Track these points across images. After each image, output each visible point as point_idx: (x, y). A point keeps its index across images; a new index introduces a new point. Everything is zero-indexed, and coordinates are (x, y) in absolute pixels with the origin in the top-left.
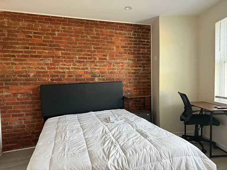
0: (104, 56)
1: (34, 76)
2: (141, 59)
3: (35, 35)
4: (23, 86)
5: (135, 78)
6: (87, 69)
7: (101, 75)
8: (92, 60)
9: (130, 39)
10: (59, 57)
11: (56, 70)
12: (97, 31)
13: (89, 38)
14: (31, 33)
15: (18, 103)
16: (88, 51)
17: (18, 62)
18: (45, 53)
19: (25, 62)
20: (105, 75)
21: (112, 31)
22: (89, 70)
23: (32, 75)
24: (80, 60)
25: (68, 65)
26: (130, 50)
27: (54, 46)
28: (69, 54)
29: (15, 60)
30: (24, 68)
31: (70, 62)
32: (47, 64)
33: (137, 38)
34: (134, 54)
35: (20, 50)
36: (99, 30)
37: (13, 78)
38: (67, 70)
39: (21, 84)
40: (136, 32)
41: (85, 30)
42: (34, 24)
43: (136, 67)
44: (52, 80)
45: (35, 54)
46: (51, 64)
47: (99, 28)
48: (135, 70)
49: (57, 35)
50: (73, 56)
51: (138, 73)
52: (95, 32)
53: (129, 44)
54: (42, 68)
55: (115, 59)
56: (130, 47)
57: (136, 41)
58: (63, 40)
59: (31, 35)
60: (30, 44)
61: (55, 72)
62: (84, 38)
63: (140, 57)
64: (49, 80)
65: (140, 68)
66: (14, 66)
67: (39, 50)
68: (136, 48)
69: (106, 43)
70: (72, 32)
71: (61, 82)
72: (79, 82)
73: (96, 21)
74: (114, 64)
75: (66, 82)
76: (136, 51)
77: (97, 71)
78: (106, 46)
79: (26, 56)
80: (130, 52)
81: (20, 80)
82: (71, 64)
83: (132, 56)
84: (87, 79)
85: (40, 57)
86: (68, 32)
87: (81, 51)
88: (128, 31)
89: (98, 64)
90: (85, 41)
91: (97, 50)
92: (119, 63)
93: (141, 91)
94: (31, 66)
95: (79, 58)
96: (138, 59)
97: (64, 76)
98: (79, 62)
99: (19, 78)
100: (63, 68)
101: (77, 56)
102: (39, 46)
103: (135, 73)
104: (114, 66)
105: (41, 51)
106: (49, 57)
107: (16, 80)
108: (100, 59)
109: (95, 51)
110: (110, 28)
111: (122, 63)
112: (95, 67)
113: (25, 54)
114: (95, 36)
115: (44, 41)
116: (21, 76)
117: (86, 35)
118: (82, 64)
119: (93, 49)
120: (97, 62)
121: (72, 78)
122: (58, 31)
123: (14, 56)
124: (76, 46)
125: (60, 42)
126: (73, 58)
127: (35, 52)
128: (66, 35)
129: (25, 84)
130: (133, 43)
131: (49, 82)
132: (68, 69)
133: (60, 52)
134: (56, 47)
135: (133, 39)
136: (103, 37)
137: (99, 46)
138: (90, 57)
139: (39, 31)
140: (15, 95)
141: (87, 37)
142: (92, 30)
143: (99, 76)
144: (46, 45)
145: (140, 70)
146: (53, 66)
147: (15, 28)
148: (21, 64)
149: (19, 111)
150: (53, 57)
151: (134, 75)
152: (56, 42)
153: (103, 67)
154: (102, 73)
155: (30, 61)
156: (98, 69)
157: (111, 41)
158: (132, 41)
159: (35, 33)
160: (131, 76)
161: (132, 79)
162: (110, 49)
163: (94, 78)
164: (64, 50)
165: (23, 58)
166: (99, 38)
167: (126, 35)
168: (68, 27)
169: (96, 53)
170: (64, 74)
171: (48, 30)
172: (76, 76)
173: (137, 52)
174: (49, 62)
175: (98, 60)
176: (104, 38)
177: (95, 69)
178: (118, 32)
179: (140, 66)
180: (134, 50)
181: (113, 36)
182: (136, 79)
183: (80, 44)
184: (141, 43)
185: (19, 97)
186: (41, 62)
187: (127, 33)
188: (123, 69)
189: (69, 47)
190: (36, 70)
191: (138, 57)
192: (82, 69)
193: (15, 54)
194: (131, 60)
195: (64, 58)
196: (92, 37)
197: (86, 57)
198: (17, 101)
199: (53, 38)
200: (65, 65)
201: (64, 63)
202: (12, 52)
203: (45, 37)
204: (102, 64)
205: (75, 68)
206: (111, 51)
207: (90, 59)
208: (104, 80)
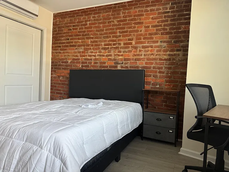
0: (129, 40)
1: (71, 62)
2: (180, 39)
3: (74, 27)
4: (63, 70)
5: (170, 66)
6: (111, 55)
7: (124, 62)
8: (117, 46)
9: (166, 15)
10: (88, 45)
11: (85, 57)
12: (125, 13)
13: (116, 23)
14: (71, 26)
15: (60, 84)
16: (113, 37)
17: (62, 52)
18: (79, 42)
19: (66, 51)
20: (128, 62)
21: (141, 9)
22: (113, 57)
23: (69, 61)
24: (105, 47)
25: (95, 53)
26: (164, 29)
27: (86, 35)
28: (96, 42)
29: (61, 50)
30: (65, 56)
31: (96, 49)
32: (80, 52)
33: (177, 11)
34: (171, 33)
35: (63, 41)
36: (127, 11)
37: (59, 63)
38: (94, 58)
39: (63, 68)
40: (175, 3)
41: (112, 15)
42: (73, 19)
43: (172, 51)
44: (82, 66)
45: (72, 44)
46: (83, 52)
47: (127, 9)
48: (169, 55)
49: (88, 24)
50: (100, 43)
51: (174, 59)
52: (122, 15)
53: (162, 21)
54: (77, 56)
55: (142, 43)
56: (164, 25)
57: (175, 16)
58: (93, 29)
59: (71, 28)
60: (70, 36)
61: (85, 59)
62: (111, 24)
63: (180, 37)
64: (80, 66)
65: (178, 53)
66: (60, 55)
67: (75, 41)
68: (174, 24)
69: (133, 25)
70: (101, 19)
71: (88, 68)
72: (103, 69)
73: (125, 3)
74: (141, 49)
75: (92, 68)
76: (174, 29)
77: (121, 57)
78: (133, 28)
79: (67, 46)
80: (163, 31)
81: (62, 65)
82: (98, 51)
83: (166, 37)
84: (110, 67)
85: (75, 46)
86: (97, 20)
87: (107, 37)
88: (164, 4)
89: (122, 50)
90: (111, 27)
91: (122, 34)
92: (147, 47)
93: (178, 85)
94: (69, 54)
95: (105, 45)
96: (176, 40)
97: (91, 63)
98: (105, 49)
99: (61, 64)
100: (90, 56)
101: (103, 43)
102: (75, 37)
103: (169, 60)
104: (140, 51)
105: (76, 41)
106: (81, 46)
107: (60, 65)
108: (124, 44)
109: (120, 36)
110: (139, 7)
111: (152, 47)
112: (119, 54)
113: (67, 45)
114: (122, 19)
115: (79, 32)
116: (63, 62)
117: (112, 20)
118: (107, 51)
119: (118, 34)
120: (121, 48)
121: (97, 65)
122: (89, 21)
123: (60, 47)
124: (103, 32)
125: (91, 31)
126: (99, 45)
127: (72, 43)
128: (95, 24)
129: (65, 69)
130: (169, 19)
131: (80, 68)
132: (95, 56)
133: (90, 40)
134: (87, 36)
135: (170, 14)
136: (131, 18)
137: (125, 30)
138: (115, 43)
139: (76, 24)
140: (59, 77)
141: (113, 22)
142: (119, 14)
143: (122, 63)
144: (80, 35)
145: (179, 55)
146: (83, 54)
147: (62, 24)
148: (64, 53)
149: (60, 90)
150: (84, 45)
151: (168, 62)
152: (88, 31)
153: (127, 53)
154: (125, 60)
155: (69, 49)
156: (122, 55)
157: (139, 21)
158: (168, 17)
159: (73, 26)
160: (162, 64)
161: (164, 68)
162: (137, 31)
163: (117, 66)
164: (92, 38)
165: (65, 48)
166: (126, 20)
167: (160, 11)
168: (97, 15)
169: (121, 38)
170: (91, 61)
171: (82, 22)
172: (101, 63)
173: (175, 31)
174: (81, 51)
175: (122, 45)
176: (132, 20)
177: (119, 55)
178: (149, 9)
179: (178, 50)
180: (170, 29)
181: (142, 15)
182: (170, 68)
183: (106, 30)
184: (183, 17)
185: (61, 79)
186: (76, 50)
187: (161, 7)
188: (152, 54)
189: (97, 34)
190: (72, 58)
191: (175, 37)
192: (106, 56)
193: (61, 45)
194: (164, 42)
195: (92, 45)
196: (118, 21)
197: (111, 43)
198: (59, 82)
199: (85, 28)
200: (92, 52)
201: (92, 51)
202: (60, 43)
203: (80, 29)
204: (127, 50)
205: (100, 55)
206: (138, 33)
207: (114, 44)
208: (127, 67)
